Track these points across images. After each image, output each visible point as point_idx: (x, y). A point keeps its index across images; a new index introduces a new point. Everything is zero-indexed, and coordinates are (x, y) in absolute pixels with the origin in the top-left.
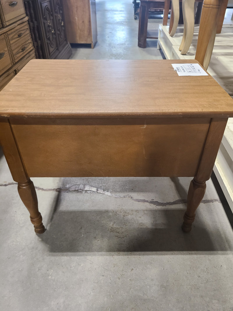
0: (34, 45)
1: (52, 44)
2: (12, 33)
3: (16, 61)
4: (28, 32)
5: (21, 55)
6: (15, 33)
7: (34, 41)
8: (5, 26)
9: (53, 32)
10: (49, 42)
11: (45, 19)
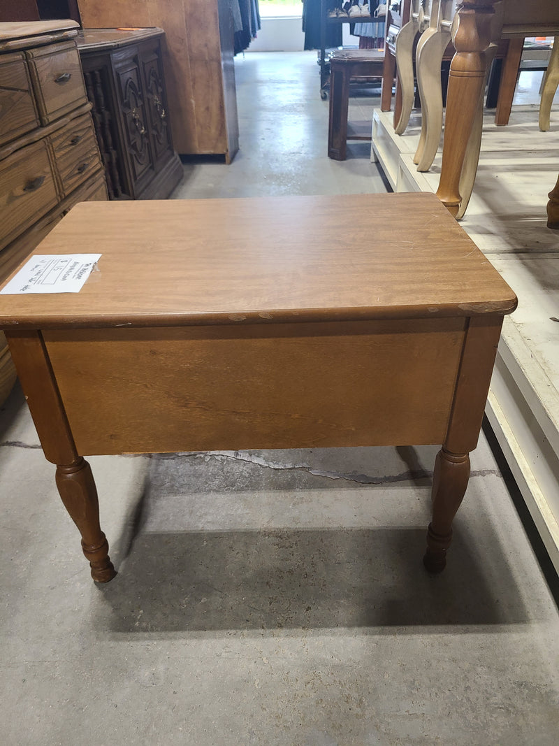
0: (103, 161)
1: (140, 156)
2: (59, 137)
3: (67, 193)
4: (92, 133)
5: (77, 181)
6: (64, 137)
7: (103, 151)
8: (47, 123)
9: (142, 131)
10: (134, 152)
11: (127, 105)
